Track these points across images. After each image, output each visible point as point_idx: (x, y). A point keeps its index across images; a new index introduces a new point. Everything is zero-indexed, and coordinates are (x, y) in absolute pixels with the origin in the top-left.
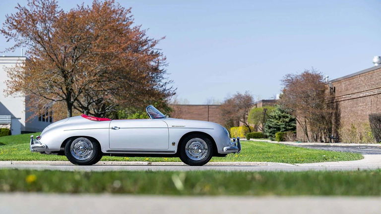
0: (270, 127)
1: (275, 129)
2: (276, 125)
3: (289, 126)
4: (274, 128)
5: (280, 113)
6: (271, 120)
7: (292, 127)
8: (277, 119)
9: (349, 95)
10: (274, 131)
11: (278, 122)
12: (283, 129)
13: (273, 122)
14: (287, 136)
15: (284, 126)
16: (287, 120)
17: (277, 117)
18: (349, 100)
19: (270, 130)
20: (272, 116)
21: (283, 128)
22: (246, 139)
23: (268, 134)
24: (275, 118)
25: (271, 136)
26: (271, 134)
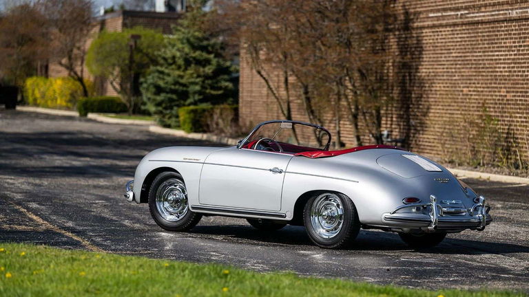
0: (159, 90)
1: (174, 97)
2: (176, 83)
3: (213, 88)
4: (173, 91)
5: (187, 50)
6: (159, 68)
7: (220, 92)
8: (179, 68)
9: (458, 9)
10: (171, 100)
11: (181, 77)
12: (197, 97)
13: (169, 75)
14: (215, 117)
15: (197, 88)
16: (208, 70)
17: (181, 62)
18: (455, 25)
19: (159, 98)
20: (165, 59)
21: (195, 93)
22: (75, 114)
23: (152, 108)
24: (174, 62)
25: (161, 112)
26: (160, 108)
